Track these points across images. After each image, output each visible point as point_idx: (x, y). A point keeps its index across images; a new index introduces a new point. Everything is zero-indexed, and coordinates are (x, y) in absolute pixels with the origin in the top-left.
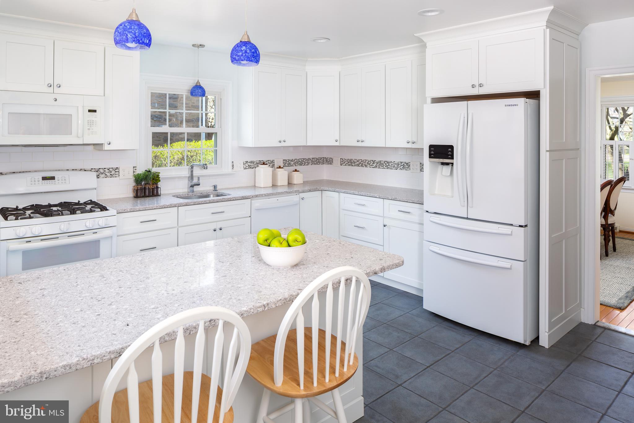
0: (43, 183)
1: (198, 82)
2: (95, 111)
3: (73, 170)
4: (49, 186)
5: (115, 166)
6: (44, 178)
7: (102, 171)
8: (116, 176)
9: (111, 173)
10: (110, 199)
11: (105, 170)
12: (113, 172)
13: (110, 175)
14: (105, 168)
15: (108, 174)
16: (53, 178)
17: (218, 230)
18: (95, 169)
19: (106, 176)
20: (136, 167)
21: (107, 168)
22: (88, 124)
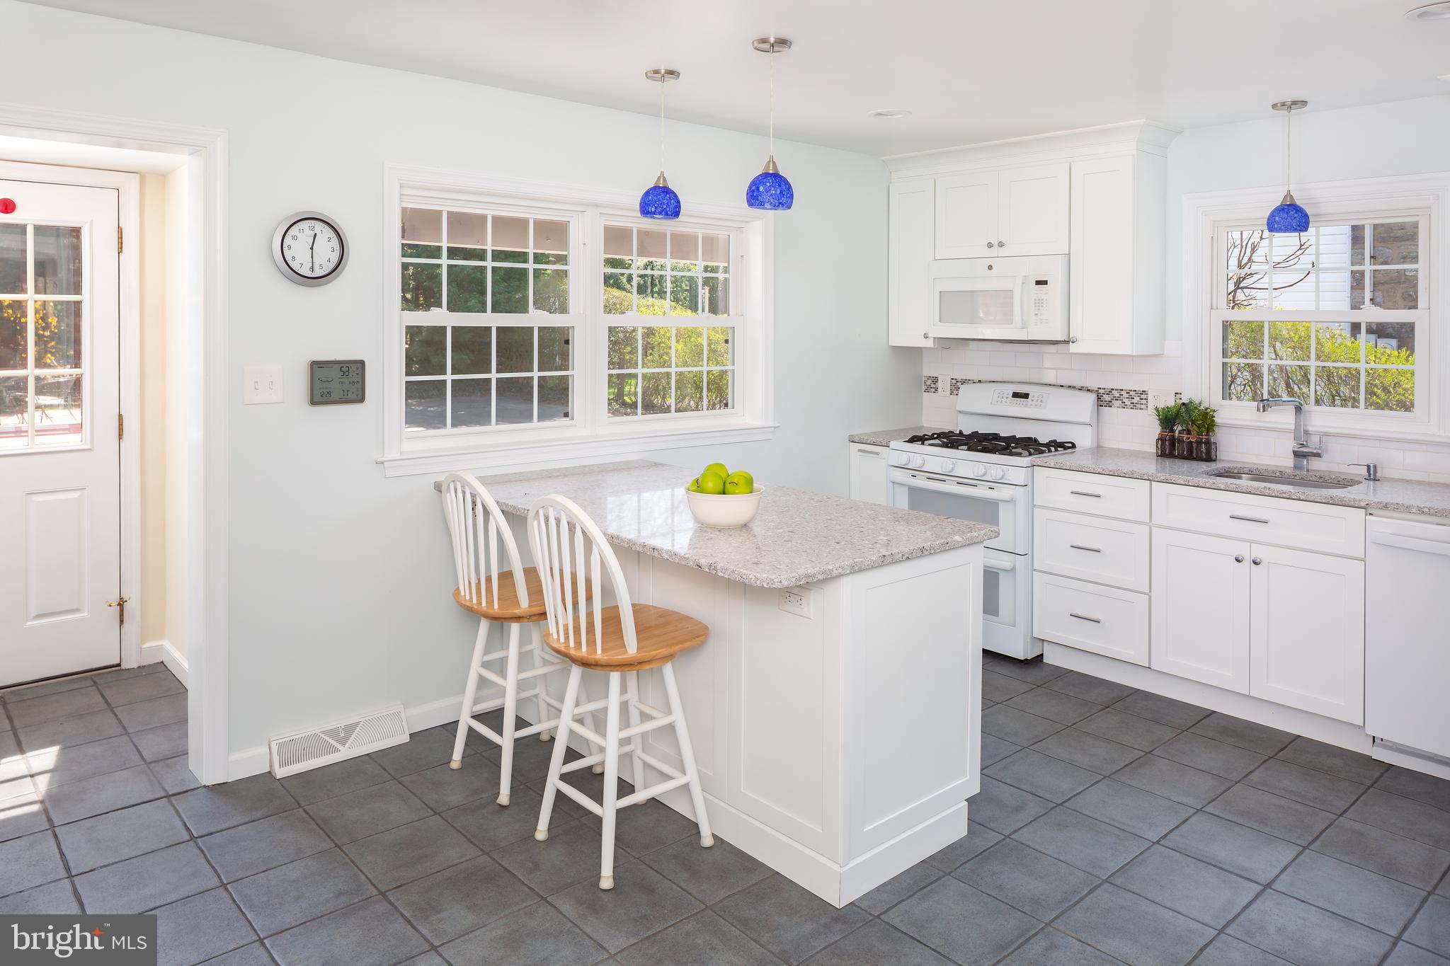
0: (1012, 402)
1: (1289, 195)
2: (1045, 283)
3: (1070, 387)
4: (1019, 408)
5: (1140, 388)
6: (1016, 395)
7: (1116, 394)
8: (1142, 406)
9: (1133, 401)
10: (1118, 450)
11: (1122, 393)
12: (1136, 399)
13: (1131, 403)
14: (1122, 390)
15: (1128, 402)
16: (1026, 396)
17: (1247, 563)
18: (1104, 389)
19: (1124, 406)
20: (1181, 394)
21: (1125, 390)
22: (1035, 306)
